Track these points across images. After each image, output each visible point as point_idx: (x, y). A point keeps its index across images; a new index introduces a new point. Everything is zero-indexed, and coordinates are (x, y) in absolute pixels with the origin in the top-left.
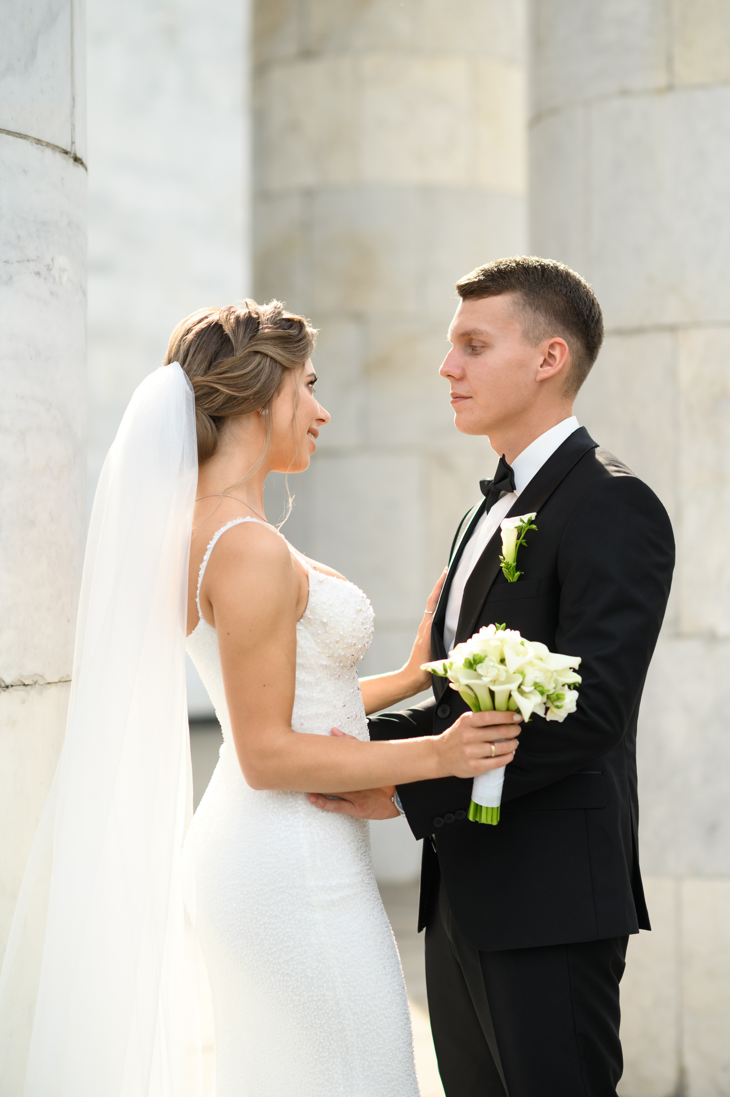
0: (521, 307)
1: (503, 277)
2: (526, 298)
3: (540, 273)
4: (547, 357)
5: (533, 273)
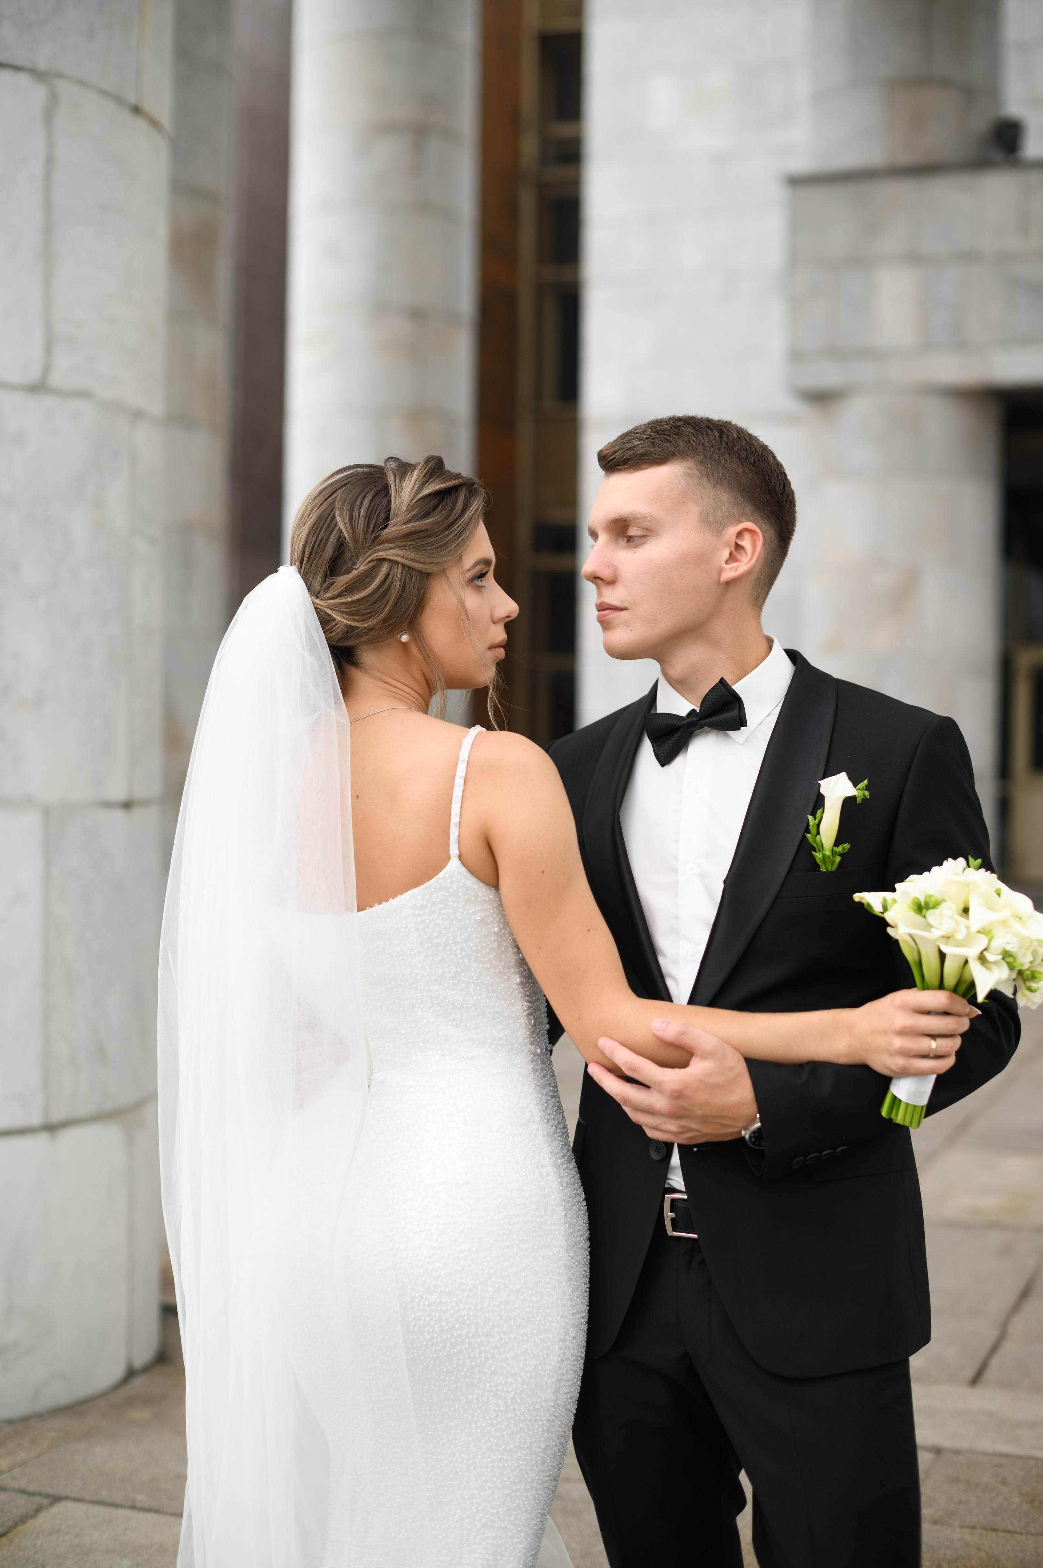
1: (667, 441)
2: (702, 468)
3: (717, 434)
4: (733, 549)
5: (708, 435)
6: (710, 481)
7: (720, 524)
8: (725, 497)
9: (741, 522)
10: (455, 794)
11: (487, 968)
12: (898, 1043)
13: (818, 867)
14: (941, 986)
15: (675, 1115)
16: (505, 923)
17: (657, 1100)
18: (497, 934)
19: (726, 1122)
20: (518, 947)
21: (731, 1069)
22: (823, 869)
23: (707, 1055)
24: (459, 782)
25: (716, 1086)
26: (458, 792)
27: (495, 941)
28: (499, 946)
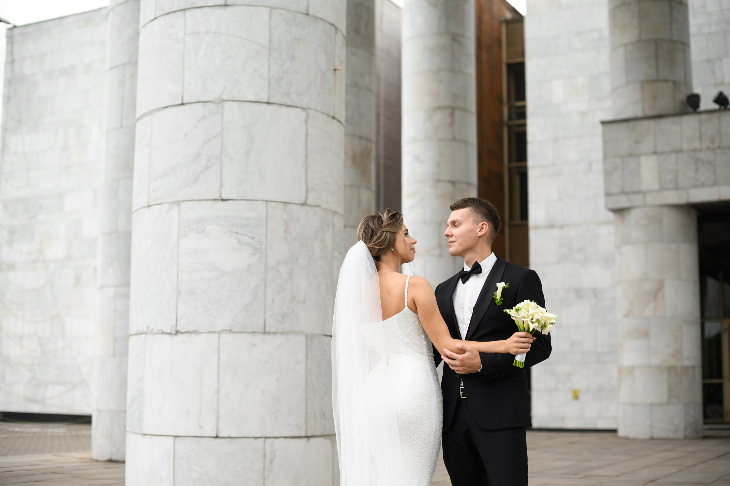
0: (472, 212)
1: (466, 202)
2: (474, 209)
3: (479, 201)
4: (481, 229)
5: (476, 201)
6: (476, 212)
7: (478, 222)
8: (479, 216)
9: (483, 222)
10: (405, 291)
11: (415, 333)
12: (515, 345)
13: (497, 304)
14: (524, 331)
15: (462, 366)
16: (420, 322)
17: (457, 363)
18: (418, 325)
19: (474, 367)
20: (423, 328)
21: (475, 354)
22: (498, 305)
23: (469, 351)
24: (406, 288)
25: (471, 359)
26: (406, 290)
27: (417, 327)
28: (419, 328)
